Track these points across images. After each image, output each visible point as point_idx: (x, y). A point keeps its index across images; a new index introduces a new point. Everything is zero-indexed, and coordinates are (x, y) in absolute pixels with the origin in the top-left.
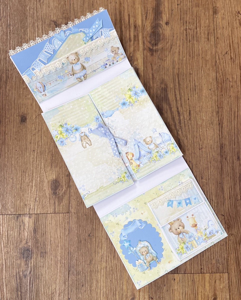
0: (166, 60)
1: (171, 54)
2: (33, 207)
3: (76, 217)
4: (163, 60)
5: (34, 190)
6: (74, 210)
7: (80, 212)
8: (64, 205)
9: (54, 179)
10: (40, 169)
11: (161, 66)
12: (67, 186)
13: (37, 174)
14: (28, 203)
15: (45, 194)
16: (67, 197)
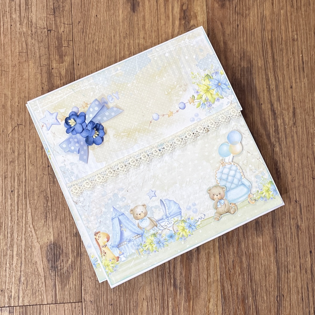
0: (249, 15)
1: (259, 4)
2: (15, 295)
3: (94, 309)
4: (242, 15)
5: (15, 262)
6: (91, 296)
7: (101, 300)
8: (72, 288)
9: (51, 242)
10: (25, 225)
11: (239, 26)
12: (75, 254)
13: (20, 233)
14: (7, 287)
15: (36, 270)
16: (76, 273)
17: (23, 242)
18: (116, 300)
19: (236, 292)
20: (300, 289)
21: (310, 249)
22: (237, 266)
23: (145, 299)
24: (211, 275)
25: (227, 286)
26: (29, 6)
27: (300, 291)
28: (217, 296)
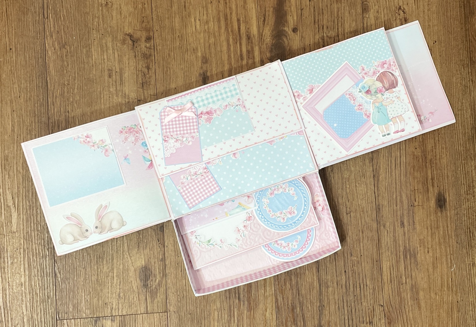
17: (121, 266)
18: (194, 310)
19: (287, 303)
20: (337, 301)
21: (345, 269)
22: (287, 283)
23: (216, 309)
24: (268, 290)
25: (280, 299)
26: (124, 82)
27: (337, 302)
28: (273, 307)
